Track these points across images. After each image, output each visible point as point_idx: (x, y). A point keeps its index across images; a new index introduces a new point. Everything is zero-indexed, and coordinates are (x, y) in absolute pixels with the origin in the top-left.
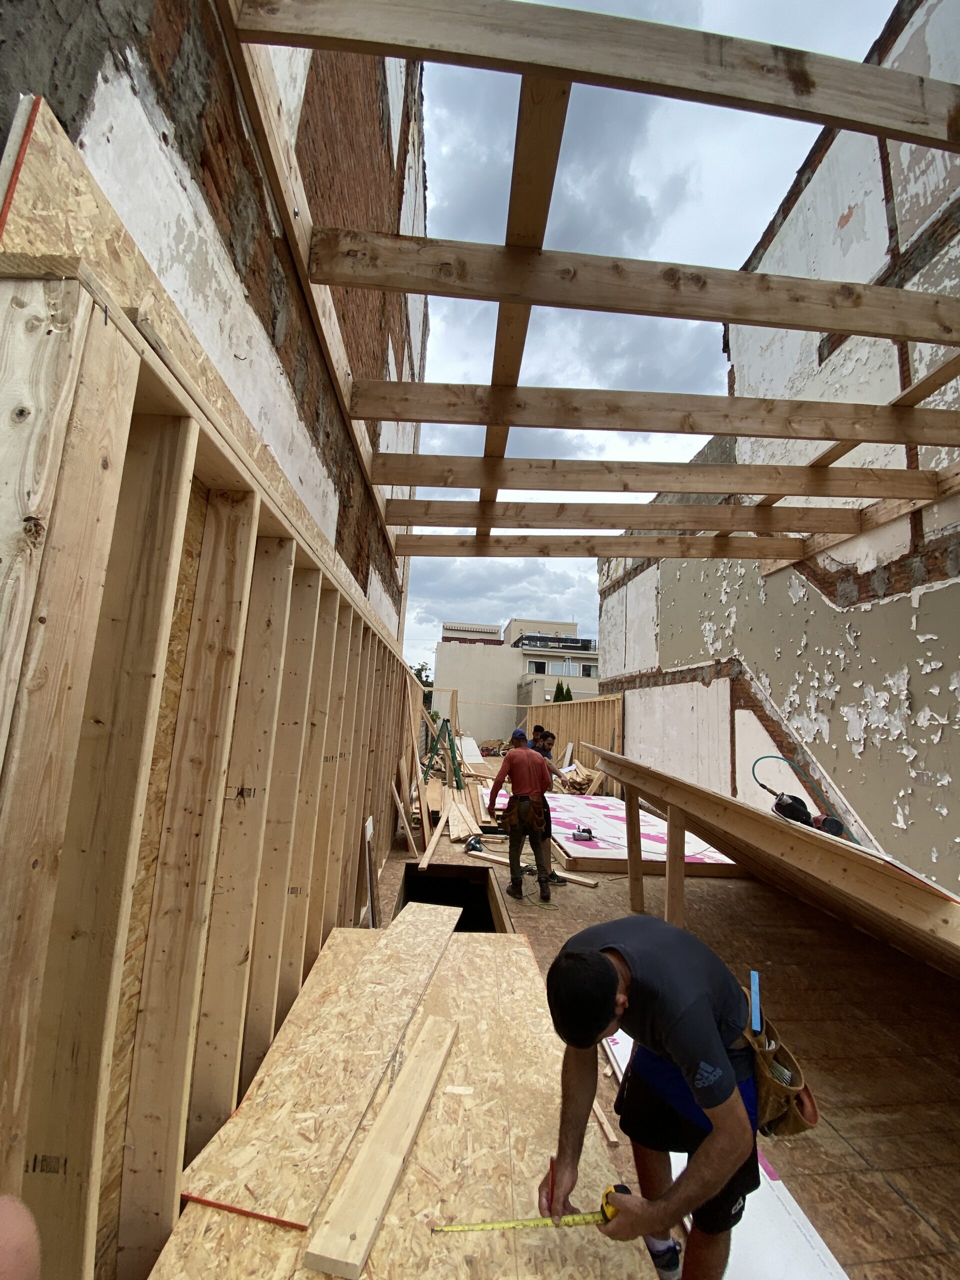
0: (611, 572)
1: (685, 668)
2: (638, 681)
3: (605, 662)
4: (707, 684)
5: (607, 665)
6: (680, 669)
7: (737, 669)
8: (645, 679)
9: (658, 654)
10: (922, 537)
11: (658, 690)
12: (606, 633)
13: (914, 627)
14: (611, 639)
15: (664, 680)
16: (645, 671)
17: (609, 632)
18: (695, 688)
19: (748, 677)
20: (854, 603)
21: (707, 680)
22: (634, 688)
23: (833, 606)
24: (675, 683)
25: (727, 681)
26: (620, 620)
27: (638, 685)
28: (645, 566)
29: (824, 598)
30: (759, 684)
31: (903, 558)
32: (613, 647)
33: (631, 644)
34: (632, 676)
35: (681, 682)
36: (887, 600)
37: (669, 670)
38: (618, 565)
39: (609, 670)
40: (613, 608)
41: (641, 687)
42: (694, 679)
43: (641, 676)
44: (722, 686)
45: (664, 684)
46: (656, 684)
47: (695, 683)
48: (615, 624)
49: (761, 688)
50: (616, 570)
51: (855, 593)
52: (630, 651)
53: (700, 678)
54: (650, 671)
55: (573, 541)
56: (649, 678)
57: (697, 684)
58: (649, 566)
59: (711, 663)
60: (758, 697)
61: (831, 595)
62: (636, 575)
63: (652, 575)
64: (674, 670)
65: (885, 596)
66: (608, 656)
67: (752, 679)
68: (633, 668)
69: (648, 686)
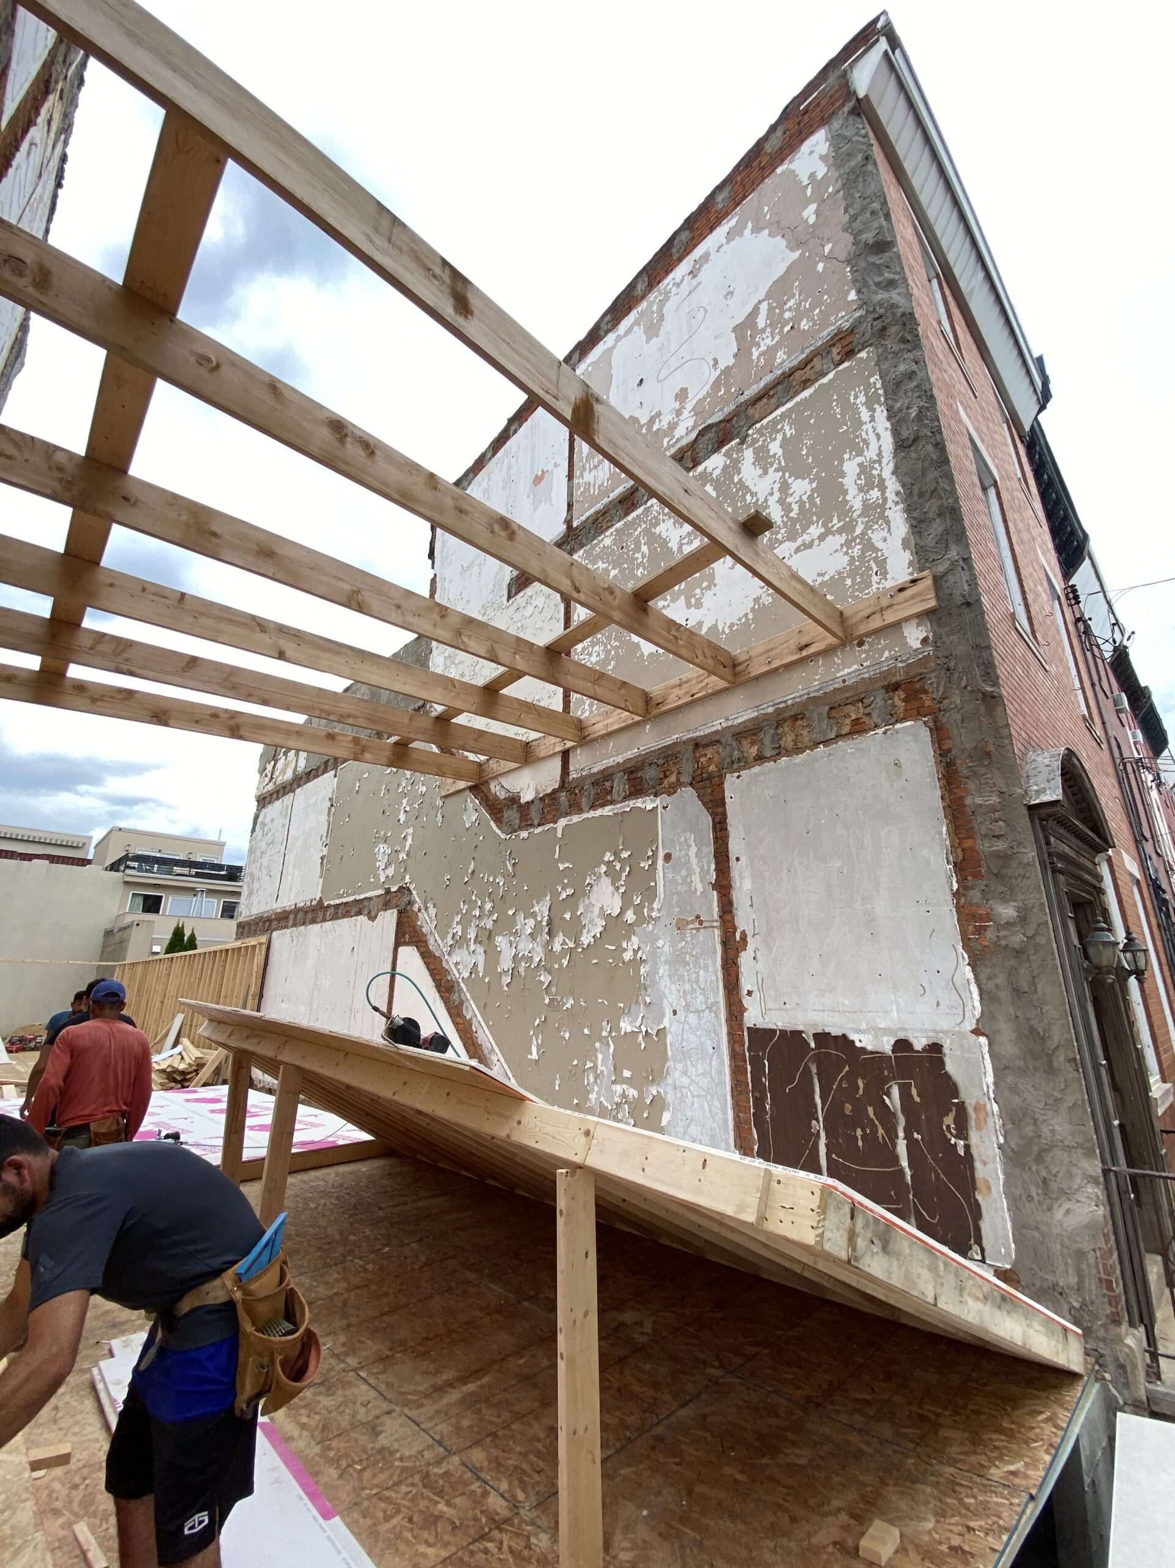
0: (277, 773)
1: (351, 899)
2: (292, 917)
3: (250, 894)
4: (372, 918)
5: (254, 898)
6: (344, 900)
7: (406, 899)
8: (301, 915)
9: (321, 881)
10: (568, 774)
11: (315, 928)
12: (259, 853)
13: (557, 856)
14: (265, 861)
15: (324, 915)
16: (302, 904)
17: (262, 853)
18: (358, 924)
19: (415, 908)
20: (515, 831)
21: (373, 914)
22: (286, 927)
23: (499, 832)
24: (337, 918)
25: (395, 912)
26: (280, 837)
27: (290, 923)
28: (321, 770)
29: (492, 824)
30: (426, 915)
31: (555, 791)
32: (265, 872)
33: (290, 868)
34: (284, 912)
35: (344, 916)
36: (540, 829)
37: (332, 903)
38: (286, 765)
39: (255, 904)
40: (272, 820)
41: (294, 925)
42: (359, 913)
43: (297, 911)
44: (389, 919)
45: (324, 920)
46: (314, 921)
47: (360, 917)
48: (273, 842)
49: (427, 920)
50: (283, 772)
51: (517, 821)
52: (287, 879)
53: (366, 912)
54: (308, 904)
55: (209, 712)
56: (306, 913)
57: (362, 919)
58: (325, 771)
59: (381, 892)
60: (424, 930)
61: (498, 821)
62: (308, 781)
63: (326, 783)
64: (338, 902)
65: (539, 825)
66: (256, 885)
67: (419, 910)
68: (287, 902)
69: (304, 924)
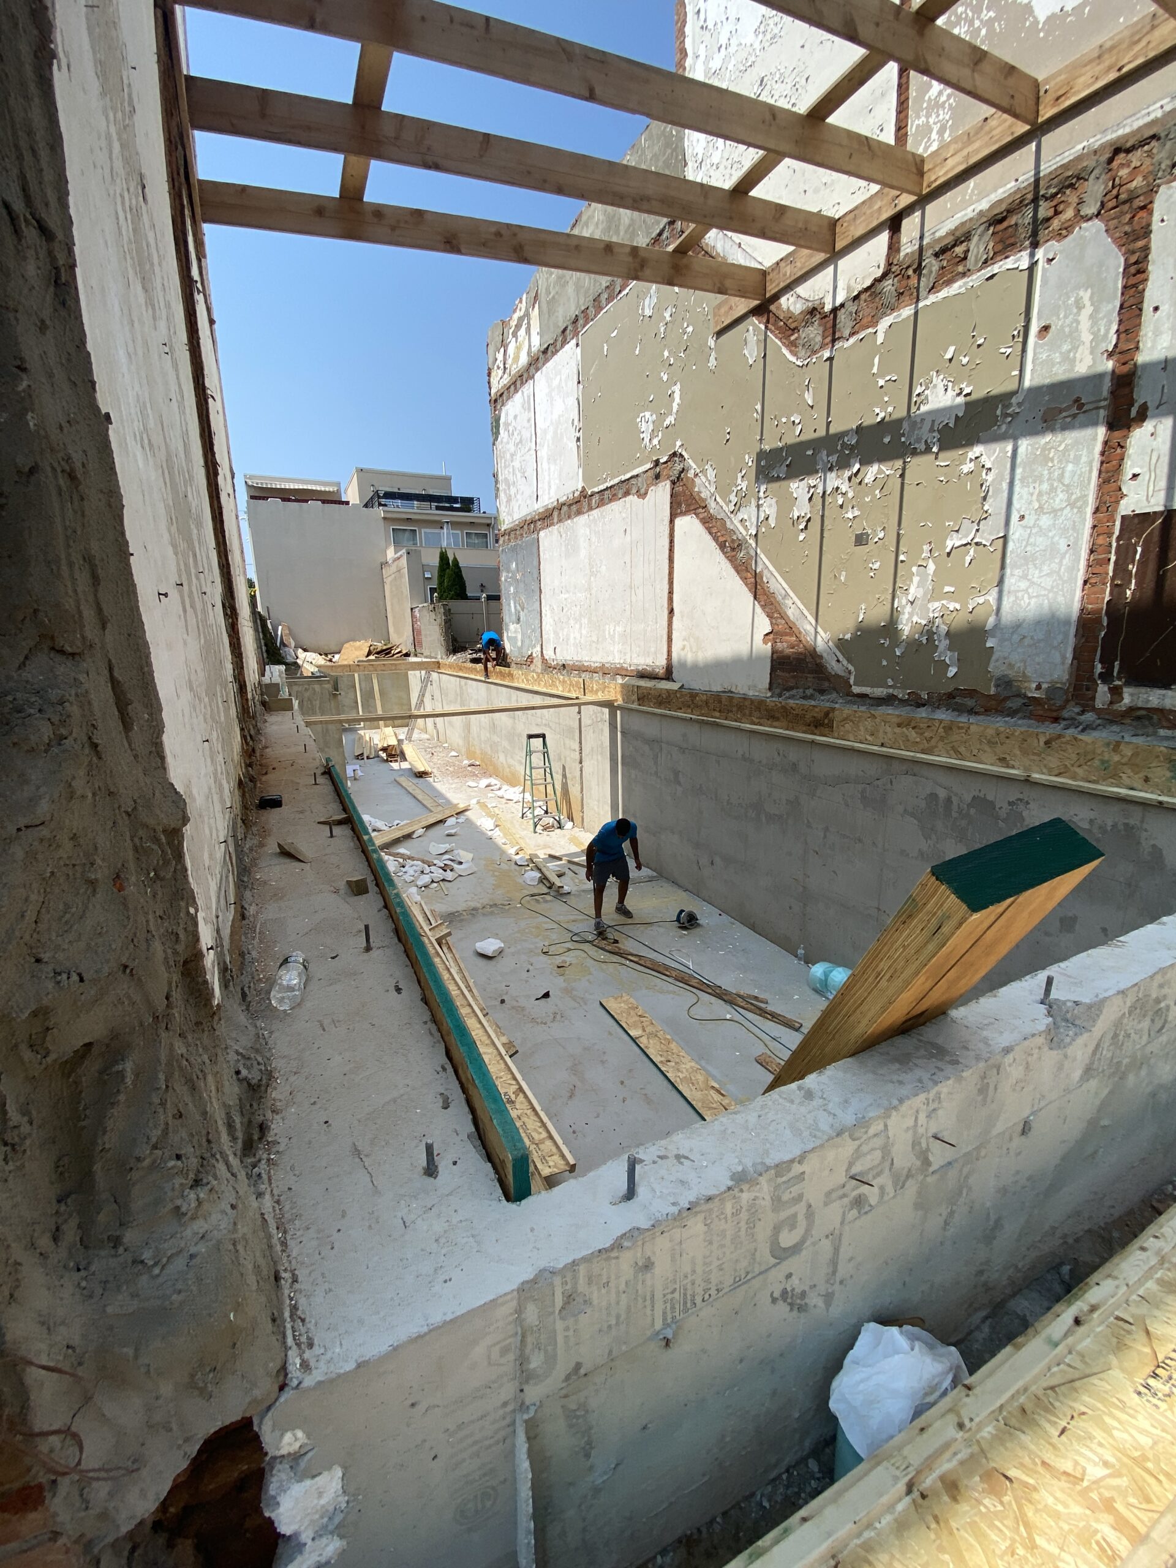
0: (509, 361)
1: (616, 481)
2: (556, 513)
3: (509, 501)
4: (642, 495)
5: (513, 503)
6: (609, 484)
7: (678, 467)
8: (565, 508)
9: (581, 470)
10: (898, 250)
11: (582, 520)
12: (508, 456)
13: (875, 370)
14: (517, 464)
15: (589, 504)
16: (565, 498)
17: (512, 455)
18: (628, 505)
19: (691, 474)
20: (815, 352)
21: (643, 491)
22: (552, 524)
23: (793, 359)
24: (603, 505)
25: (668, 484)
26: (527, 434)
27: (555, 520)
28: (559, 344)
29: (785, 351)
30: (703, 479)
31: (878, 281)
32: (519, 475)
33: (544, 465)
34: (547, 510)
35: (610, 501)
36: (852, 340)
37: (596, 490)
38: (518, 349)
39: (516, 509)
40: (515, 417)
41: (560, 521)
42: (627, 493)
43: (560, 507)
44: (661, 494)
45: (591, 509)
46: (579, 513)
47: (630, 497)
48: (521, 441)
49: (705, 485)
50: (516, 359)
51: (819, 339)
52: (544, 476)
53: (634, 491)
54: (571, 496)
56: (570, 505)
57: (632, 499)
58: (564, 343)
59: (649, 466)
60: (702, 495)
61: (792, 346)
62: (547, 361)
63: (569, 356)
64: (602, 487)
65: (852, 334)
66: (513, 490)
67: (696, 475)
68: (548, 500)
69: (569, 517)
